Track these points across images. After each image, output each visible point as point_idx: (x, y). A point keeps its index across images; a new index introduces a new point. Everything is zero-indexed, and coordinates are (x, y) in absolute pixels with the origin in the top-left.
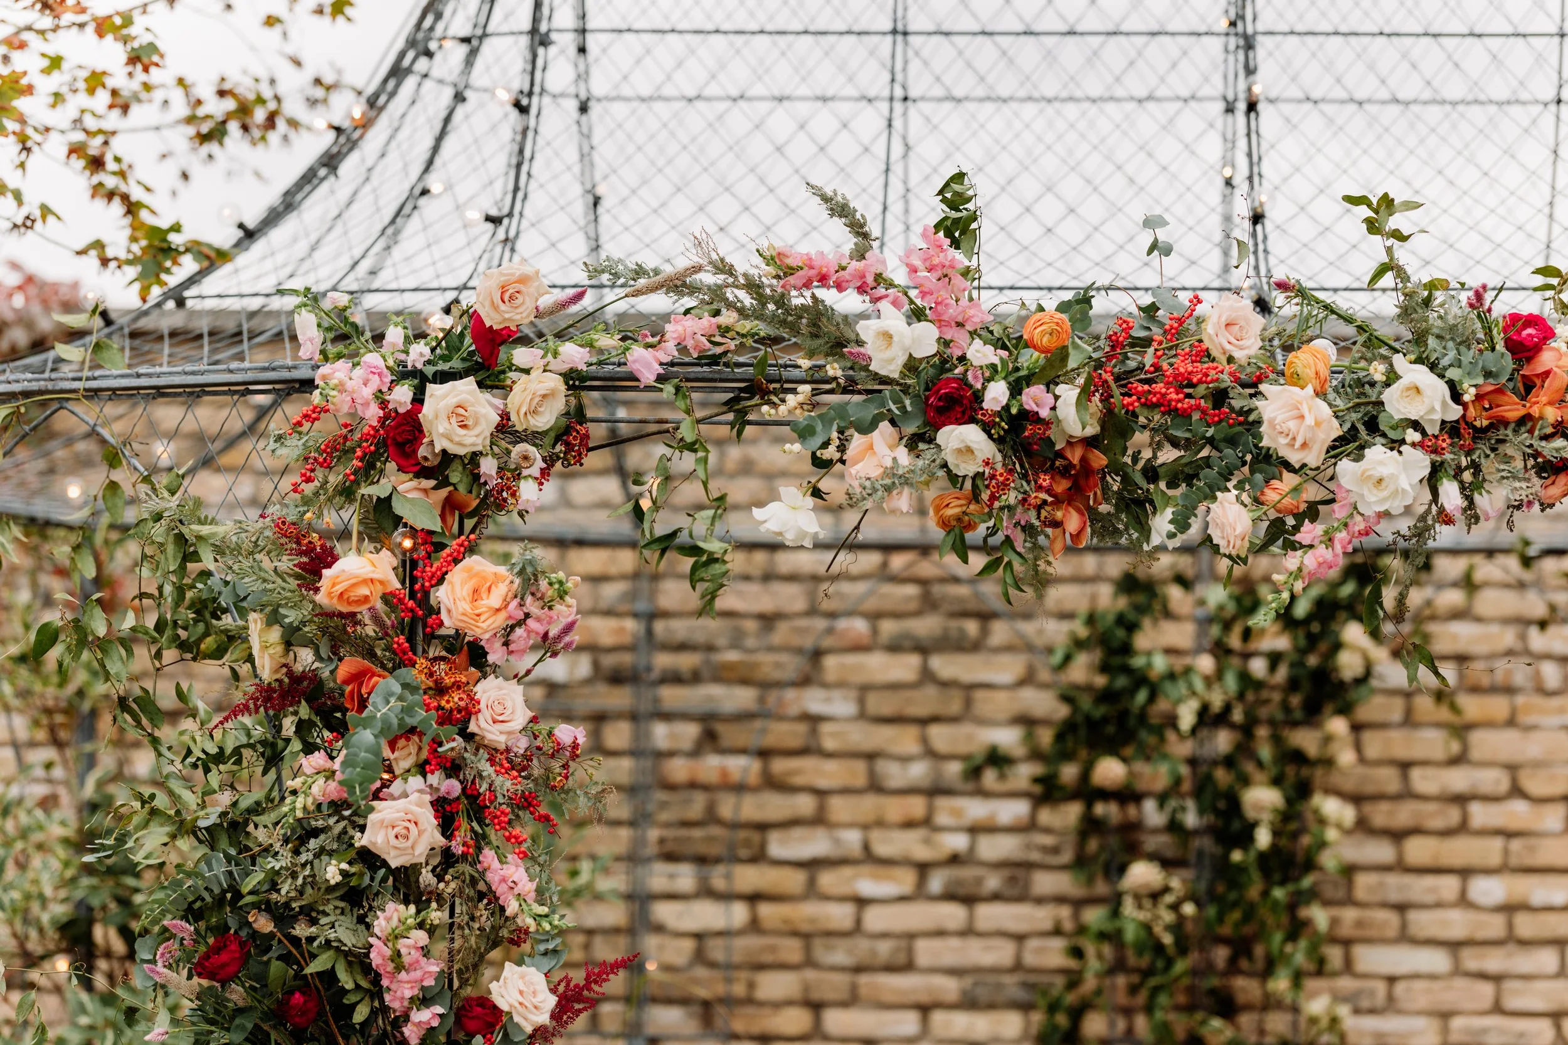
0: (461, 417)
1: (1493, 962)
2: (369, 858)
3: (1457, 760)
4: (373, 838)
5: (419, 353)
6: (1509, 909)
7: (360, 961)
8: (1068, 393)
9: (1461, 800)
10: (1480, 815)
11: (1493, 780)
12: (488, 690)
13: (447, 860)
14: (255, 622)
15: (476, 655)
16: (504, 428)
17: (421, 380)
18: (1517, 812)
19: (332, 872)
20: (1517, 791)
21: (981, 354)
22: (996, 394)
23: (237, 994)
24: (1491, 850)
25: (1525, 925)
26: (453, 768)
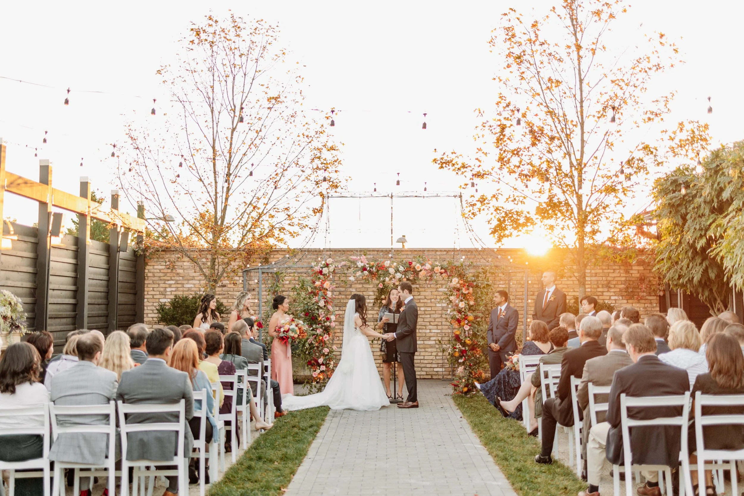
0: (326, 271)
1: (423, 316)
2: (319, 306)
3: (419, 295)
4: (320, 304)
5: (322, 266)
6: (425, 311)
7: (318, 314)
8: (374, 268)
9: (419, 299)
10: (422, 301)
11: (423, 297)
12: (328, 292)
13: (325, 306)
14: (309, 287)
15: (327, 290)
16: (329, 272)
17: (322, 268)
18: (425, 301)
19: (316, 307)
20: (425, 298)
21: (367, 266)
22: (368, 269)
23: (308, 317)
24: (423, 305)
25: (426, 312)
26: (325, 299)
